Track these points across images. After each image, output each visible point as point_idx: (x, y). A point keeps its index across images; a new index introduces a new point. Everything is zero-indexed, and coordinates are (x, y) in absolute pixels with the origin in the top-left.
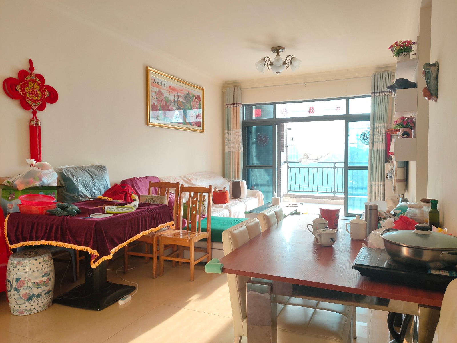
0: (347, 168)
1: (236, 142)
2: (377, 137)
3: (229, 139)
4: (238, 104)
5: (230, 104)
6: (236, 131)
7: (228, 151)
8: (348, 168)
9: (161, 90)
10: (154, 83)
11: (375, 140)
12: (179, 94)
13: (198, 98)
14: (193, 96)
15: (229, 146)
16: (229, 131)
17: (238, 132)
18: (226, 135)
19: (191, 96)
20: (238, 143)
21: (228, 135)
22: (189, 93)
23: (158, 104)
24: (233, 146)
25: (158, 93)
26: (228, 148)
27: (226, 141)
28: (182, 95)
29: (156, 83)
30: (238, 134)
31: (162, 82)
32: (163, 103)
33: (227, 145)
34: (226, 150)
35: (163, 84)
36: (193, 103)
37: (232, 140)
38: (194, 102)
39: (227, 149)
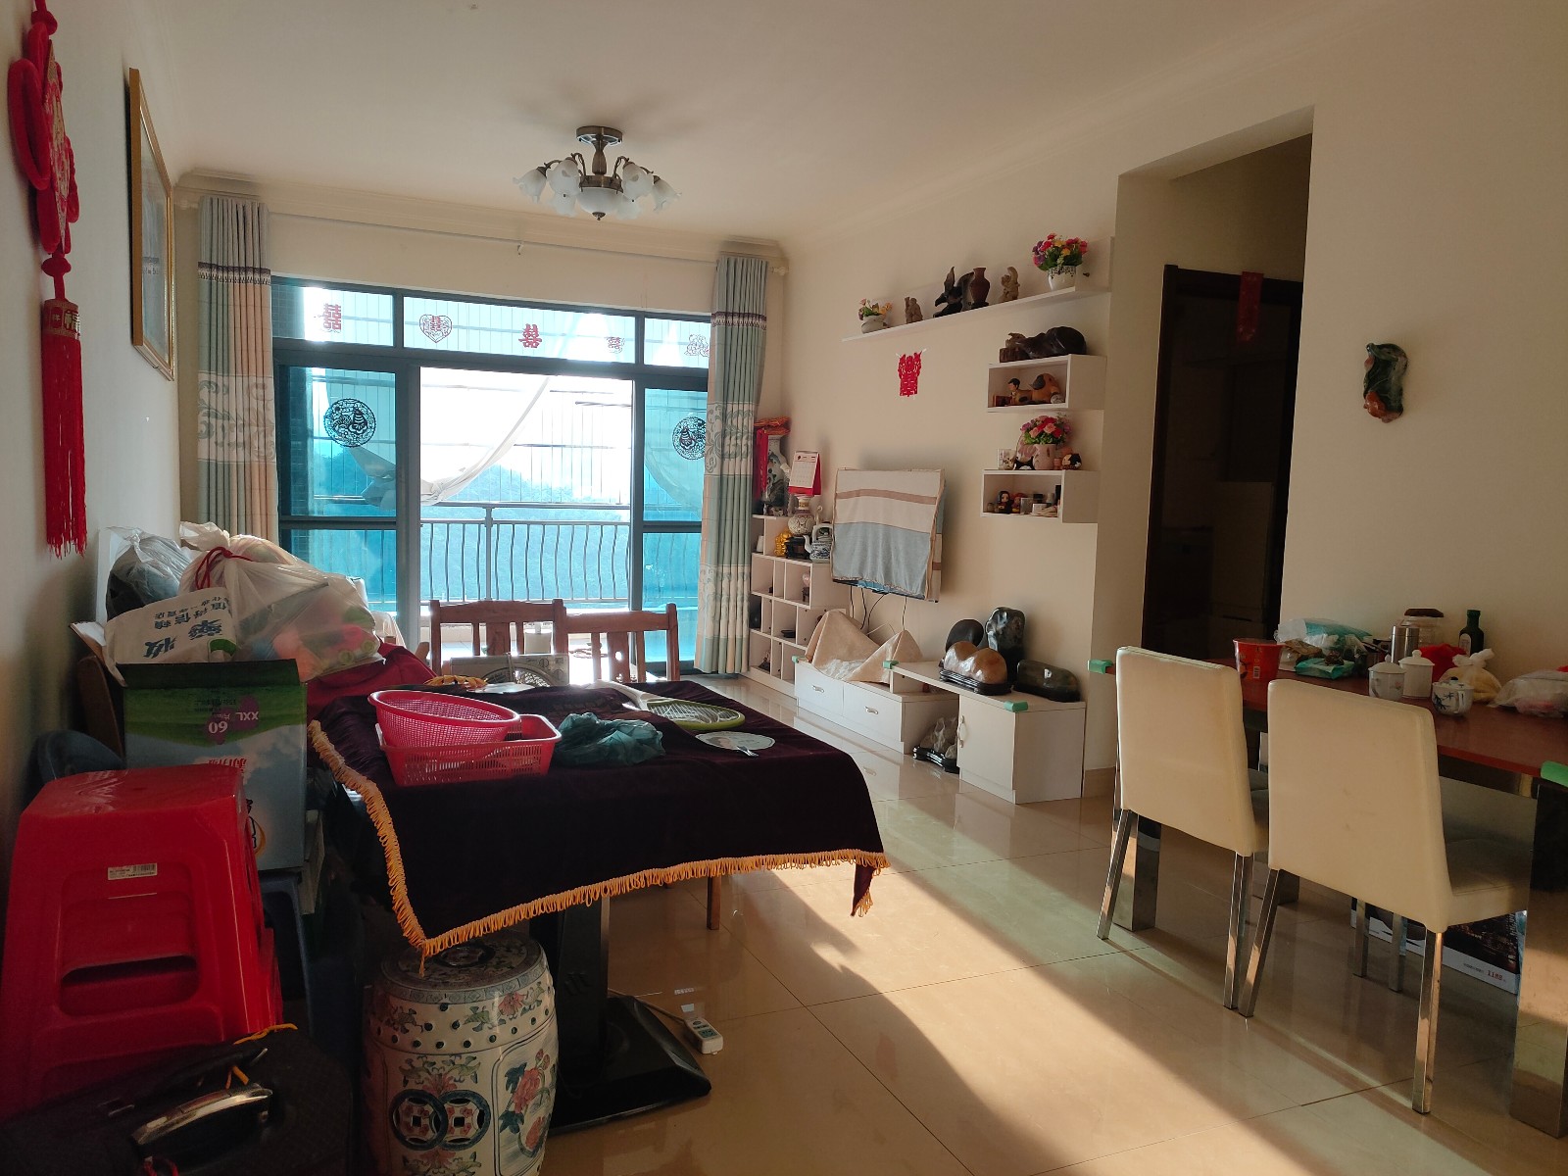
0: (641, 527)
1: (254, 421)
2: (733, 441)
3: (220, 410)
4: (261, 271)
5: (227, 269)
6: (253, 380)
7: (213, 457)
8: (645, 526)
11: (727, 449)
15: (220, 440)
16: (220, 378)
17: (260, 386)
18: (204, 394)
20: (261, 429)
21: (213, 395)
24: (241, 440)
26: (213, 445)
27: (206, 419)
30: (261, 392)
33: (209, 434)
34: (203, 455)
37: (233, 415)
39: (204, 450)
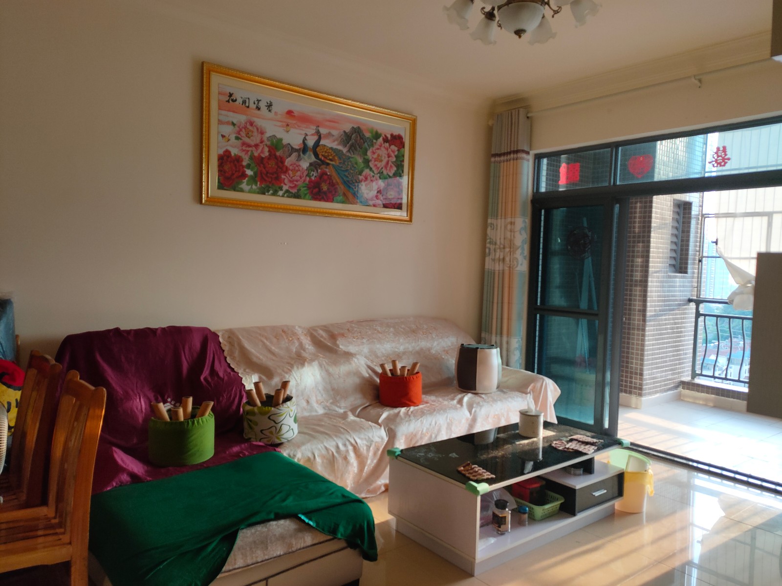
3: (494, 240)
4: (517, 152)
5: (500, 155)
6: (509, 220)
7: (490, 268)
9: (255, 119)
10: (228, 101)
12: (323, 131)
13: (396, 140)
14: (377, 136)
15: (493, 257)
16: (495, 221)
17: (513, 223)
18: (489, 230)
19: (368, 135)
20: (512, 249)
21: (492, 231)
22: (362, 127)
23: (242, 154)
24: (501, 257)
25: (245, 128)
26: (491, 260)
27: (489, 245)
28: (335, 133)
29: (237, 102)
30: (513, 226)
31: (259, 101)
32: (262, 152)
33: (489, 255)
34: (487, 267)
35: (263, 105)
36: (374, 153)
37: (499, 243)
38: (378, 149)
39: (489, 264)
